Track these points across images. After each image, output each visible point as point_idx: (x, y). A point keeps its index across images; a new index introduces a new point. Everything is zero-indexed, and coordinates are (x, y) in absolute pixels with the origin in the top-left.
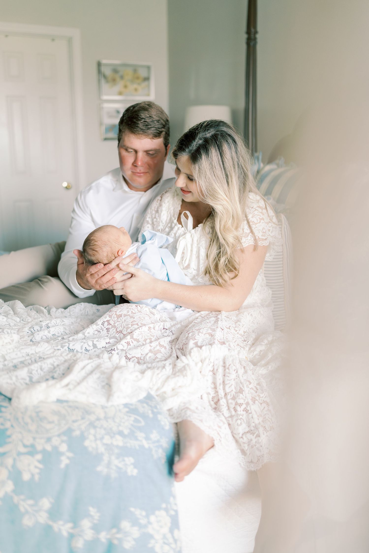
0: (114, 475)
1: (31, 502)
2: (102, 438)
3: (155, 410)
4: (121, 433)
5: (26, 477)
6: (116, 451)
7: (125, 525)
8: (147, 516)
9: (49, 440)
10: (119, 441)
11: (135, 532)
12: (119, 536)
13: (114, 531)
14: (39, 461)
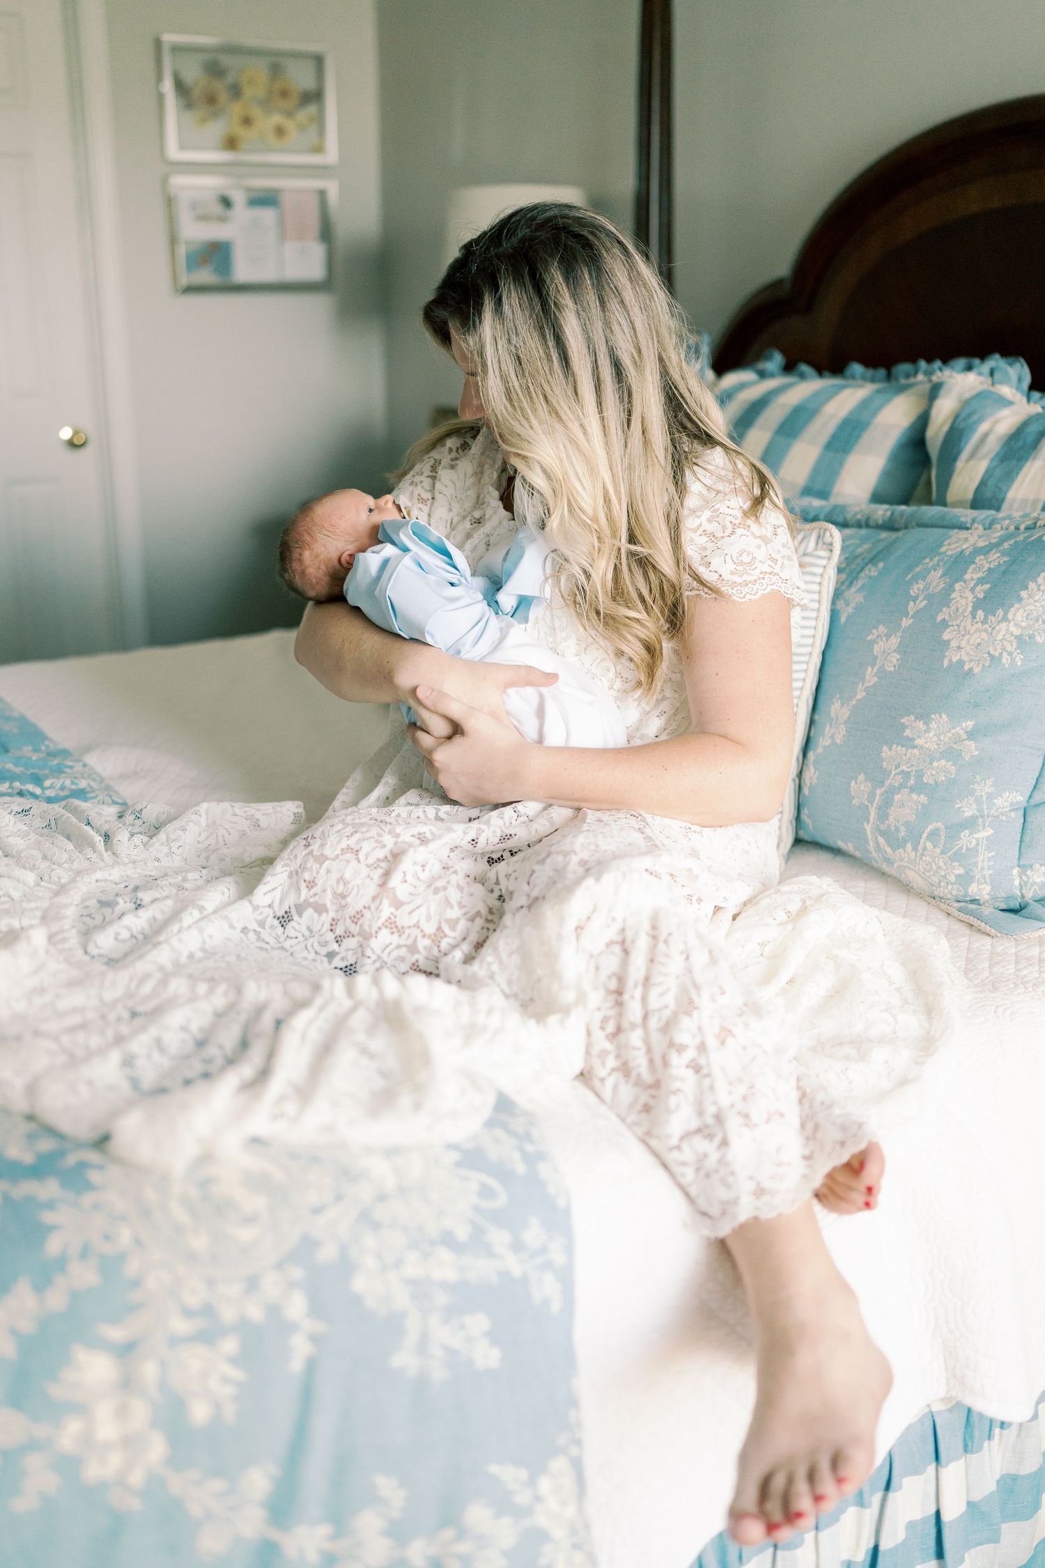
0: (438, 1374)
1: (217, 1485)
2: (399, 1263)
3: (530, 1148)
4: (447, 1239)
5: (200, 1412)
6: (442, 1299)
7: (478, 1515)
8: (532, 1482)
9: (252, 1284)
10: (445, 1267)
11: (505, 1533)
12: (463, 1548)
13: (449, 1533)
14: (233, 1361)
